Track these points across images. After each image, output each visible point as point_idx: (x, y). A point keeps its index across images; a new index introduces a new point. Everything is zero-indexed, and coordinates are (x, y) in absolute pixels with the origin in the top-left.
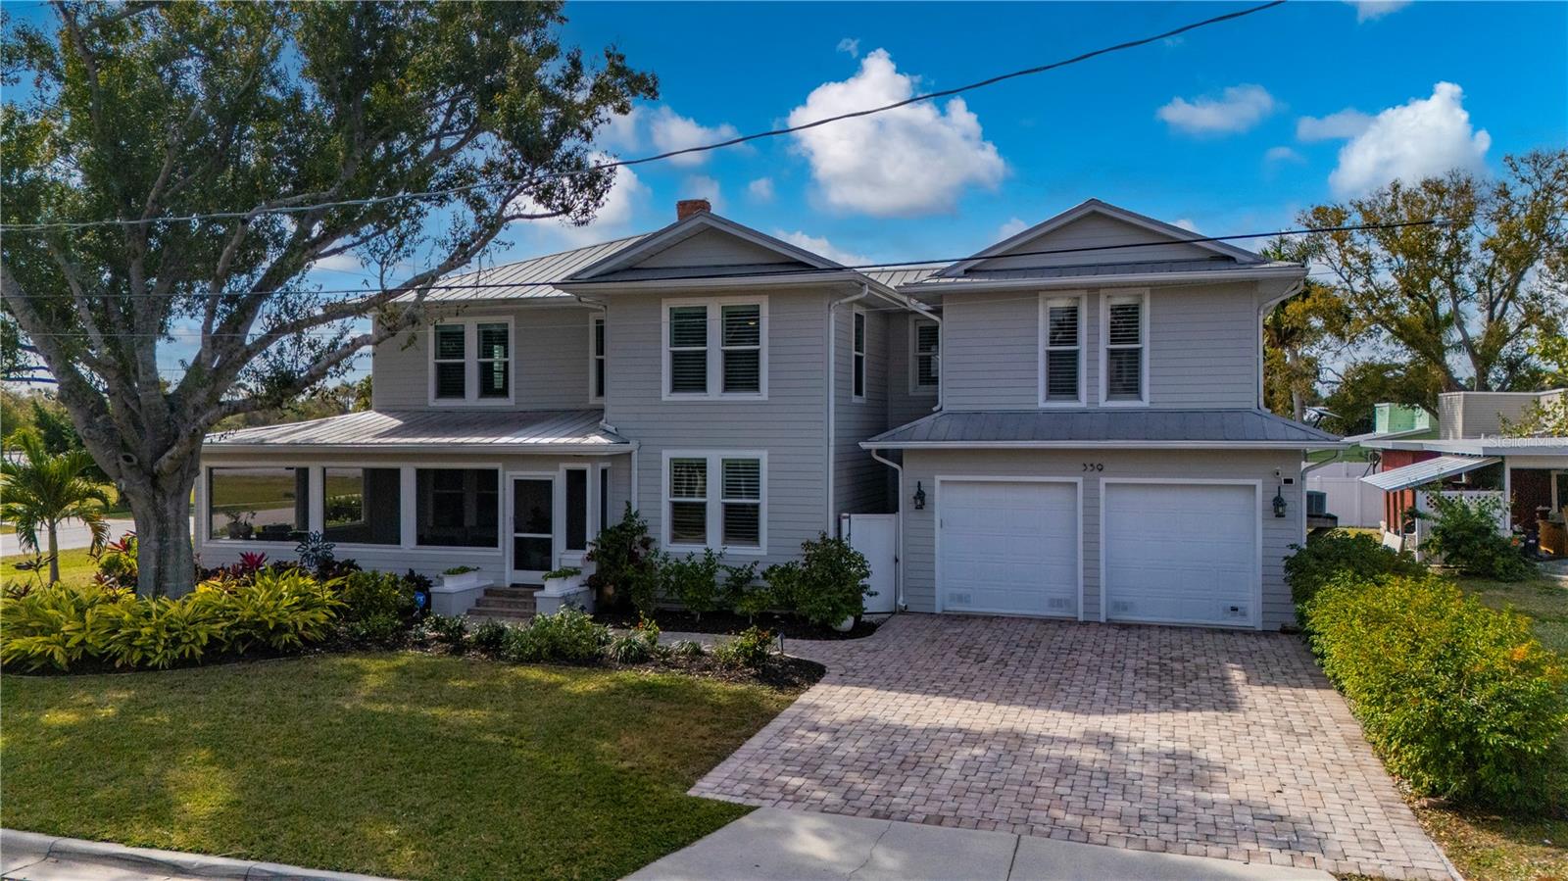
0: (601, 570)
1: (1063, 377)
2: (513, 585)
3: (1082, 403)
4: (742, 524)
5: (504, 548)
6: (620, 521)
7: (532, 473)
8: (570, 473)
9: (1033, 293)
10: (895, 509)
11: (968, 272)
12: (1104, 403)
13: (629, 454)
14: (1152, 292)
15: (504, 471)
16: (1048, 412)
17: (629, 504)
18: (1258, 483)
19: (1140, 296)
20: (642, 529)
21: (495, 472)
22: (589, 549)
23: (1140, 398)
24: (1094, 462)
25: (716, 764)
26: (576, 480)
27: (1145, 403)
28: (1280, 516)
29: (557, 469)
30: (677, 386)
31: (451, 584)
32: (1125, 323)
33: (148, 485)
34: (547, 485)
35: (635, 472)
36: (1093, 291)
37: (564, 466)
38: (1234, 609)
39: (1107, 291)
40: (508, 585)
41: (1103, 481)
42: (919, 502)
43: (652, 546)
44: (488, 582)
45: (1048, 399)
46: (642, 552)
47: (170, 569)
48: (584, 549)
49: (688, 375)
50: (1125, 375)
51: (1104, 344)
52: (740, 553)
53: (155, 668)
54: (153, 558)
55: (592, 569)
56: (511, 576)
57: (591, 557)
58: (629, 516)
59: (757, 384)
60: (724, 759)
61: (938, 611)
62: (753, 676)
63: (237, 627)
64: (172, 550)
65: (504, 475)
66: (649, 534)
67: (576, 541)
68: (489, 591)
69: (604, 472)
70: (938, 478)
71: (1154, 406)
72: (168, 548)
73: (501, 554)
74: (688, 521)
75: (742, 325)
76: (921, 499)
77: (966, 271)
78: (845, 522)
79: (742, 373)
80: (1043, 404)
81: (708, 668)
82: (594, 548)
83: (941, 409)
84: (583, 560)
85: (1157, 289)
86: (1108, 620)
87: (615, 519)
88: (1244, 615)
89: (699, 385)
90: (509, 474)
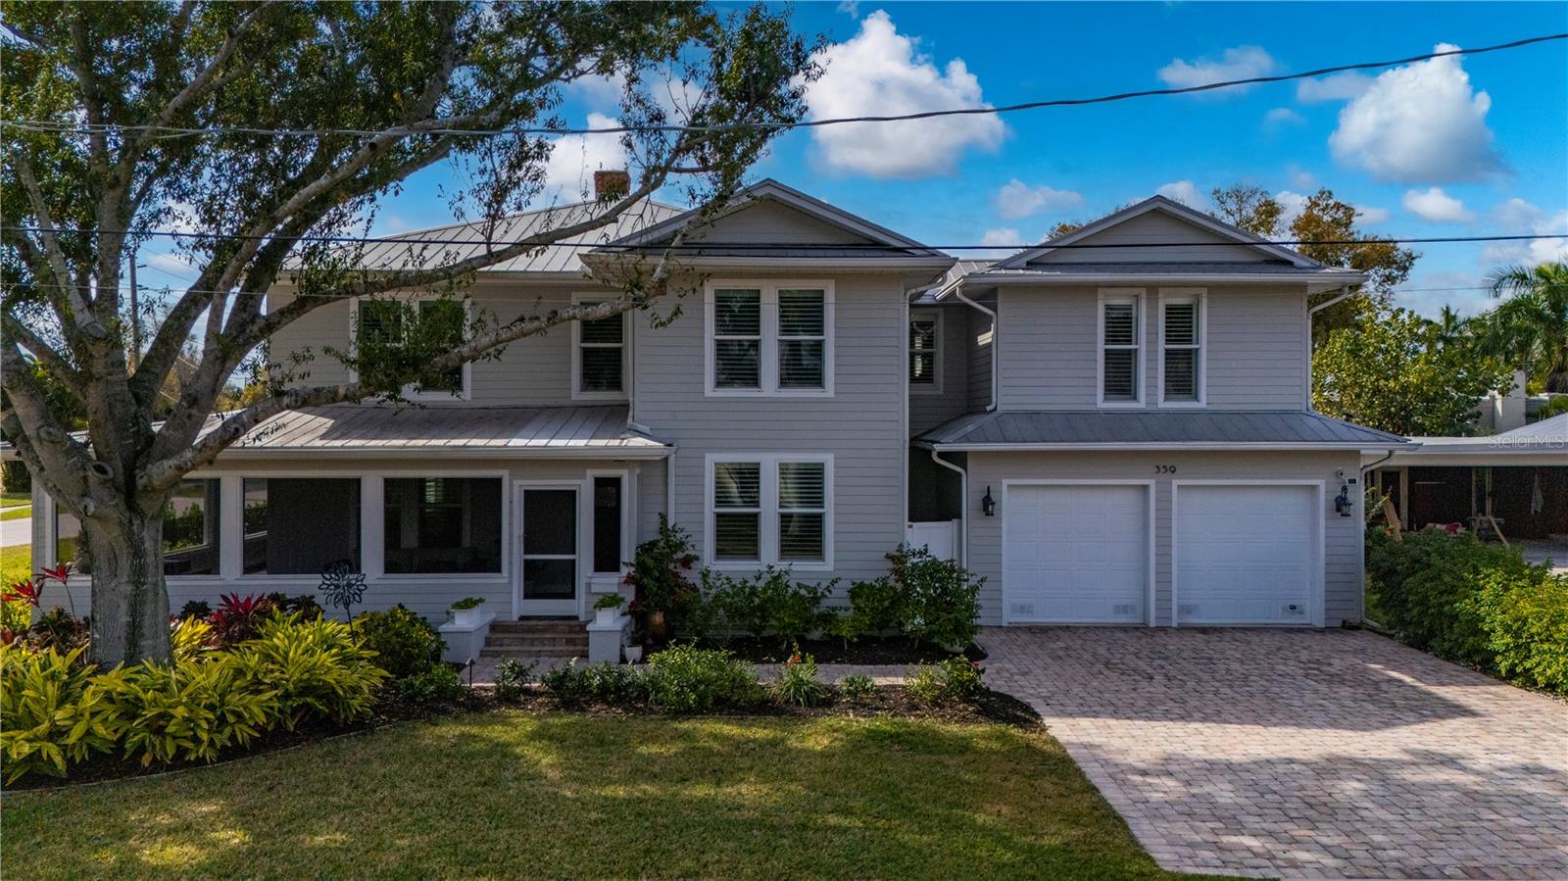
0: (640, 596)
1: (1120, 377)
2: (523, 618)
3: (1141, 404)
4: (804, 537)
5: (511, 573)
7: (551, 482)
8: (598, 481)
9: (1092, 289)
10: (957, 516)
11: (1031, 265)
12: (1163, 404)
13: (666, 459)
14: (1209, 292)
15: (511, 481)
16: (1108, 413)
17: (664, 518)
18: (1321, 483)
19: (1198, 297)
20: (681, 545)
21: (498, 482)
22: (625, 571)
23: (1197, 399)
24: (1166, 464)
26: (608, 491)
27: (1202, 404)
28: (1342, 515)
29: (584, 477)
30: (723, 380)
32: (1180, 322)
34: (570, 496)
35: (672, 479)
36: (1153, 289)
37: (592, 473)
38: (1293, 608)
39: (1167, 290)
40: (515, 618)
41: (1176, 483)
42: (985, 509)
43: (696, 565)
44: (491, 617)
45: (1106, 399)
46: (682, 571)
48: (617, 569)
49: (738, 368)
50: (1181, 377)
52: (803, 570)
55: (632, 594)
56: (519, 606)
57: (629, 580)
58: (666, 531)
59: (820, 379)
61: (1004, 623)
65: (511, 485)
66: (690, 551)
67: (606, 559)
68: (494, 627)
70: (1005, 482)
71: (1211, 408)
73: (506, 581)
74: (737, 535)
75: (803, 312)
76: (988, 505)
77: (1028, 263)
79: (803, 368)
80: (1102, 404)
82: (633, 569)
83: (995, 409)
84: (620, 584)
85: (1214, 289)
86: (1179, 623)
87: (651, 534)
88: (1301, 613)
89: (752, 378)
90: (517, 483)
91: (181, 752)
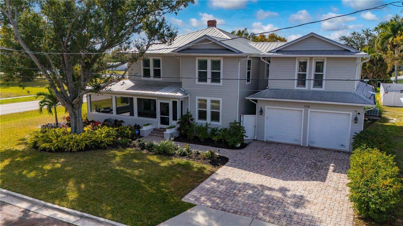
0: (181, 126)
1: (302, 80)
2: (160, 128)
3: (306, 88)
4: (215, 117)
5: (158, 119)
6: (185, 114)
7: (165, 101)
8: (173, 102)
9: (295, 58)
10: (255, 114)
12: (312, 89)
13: (188, 97)
14: (327, 60)
16: (297, 90)
17: (188, 109)
18: (351, 113)
19: (324, 60)
20: (191, 116)
21: (155, 100)
22: (178, 121)
23: (322, 88)
24: (307, 106)
25: (191, 190)
26: (175, 103)
27: (323, 89)
28: (356, 123)
29: (170, 101)
30: (200, 80)
31: (145, 128)
32: (319, 67)
33: (71, 107)
34: (168, 104)
35: (189, 102)
36: (311, 58)
37: (172, 100)
38: (342, 145)
39: (315, 59)
40: (159, 128)
41: (309, 110)
42: (261, 113)
43: (194, 120)
44: (154, 127)
45: (297, 86)
46: (191, 122)
47: (78, 126)
48: (177, 120)
49: (202, 77)
50: (318, 81)
51: (313, 72)
52: (215, 124)
53: (74, 151)
54: (74, 124)
55: (178, 126)
56: (159, 126)
57: (178, 123)
58: (188, 113)
59: (220, 81)
60: (194, 189)
61: (265, 140)
62: (209, 162)
63: (92, 142)
64: (78, 122)
66: (193, 117)
67: (175, 118)
68: (154, 129)
69: (182, 102)
70: (266, 107)
71: (326, 90)
72: (77, 121)
74: (202, 115)
75: (216, 65)
76: (261, 112)
77: (277, 51)
78: (242, 117)
79: (216, 78)
80: (296, 88)
81: (199, 159)
82: (179, 121)
83: (269, 88)
84: (176, 123)
86: (308, 146)
87: (184, 113)
88: (345, 147)
89: (205, 80)
90: (158, 101)
91: (72, 149)
